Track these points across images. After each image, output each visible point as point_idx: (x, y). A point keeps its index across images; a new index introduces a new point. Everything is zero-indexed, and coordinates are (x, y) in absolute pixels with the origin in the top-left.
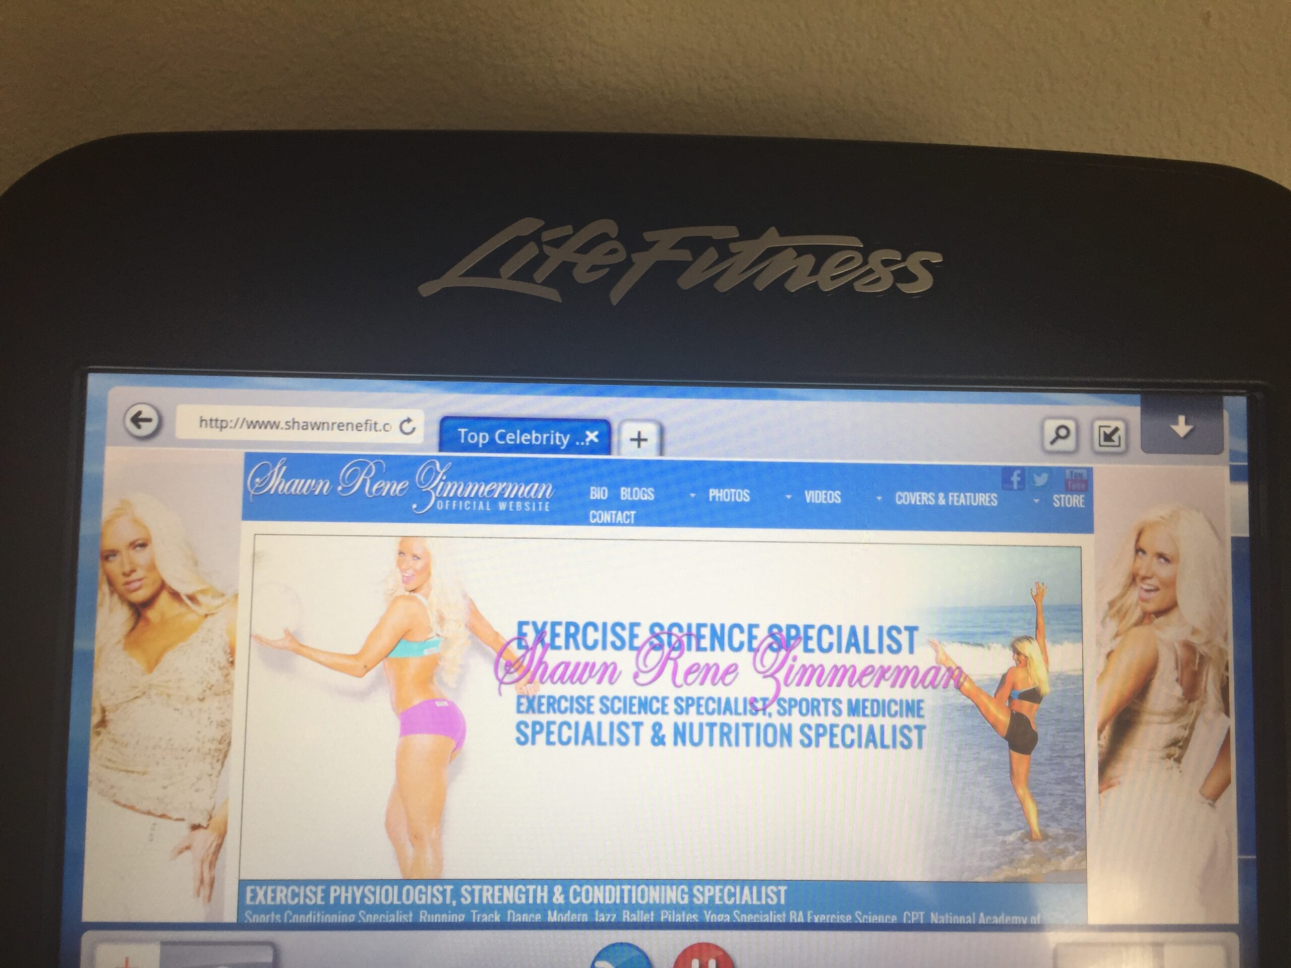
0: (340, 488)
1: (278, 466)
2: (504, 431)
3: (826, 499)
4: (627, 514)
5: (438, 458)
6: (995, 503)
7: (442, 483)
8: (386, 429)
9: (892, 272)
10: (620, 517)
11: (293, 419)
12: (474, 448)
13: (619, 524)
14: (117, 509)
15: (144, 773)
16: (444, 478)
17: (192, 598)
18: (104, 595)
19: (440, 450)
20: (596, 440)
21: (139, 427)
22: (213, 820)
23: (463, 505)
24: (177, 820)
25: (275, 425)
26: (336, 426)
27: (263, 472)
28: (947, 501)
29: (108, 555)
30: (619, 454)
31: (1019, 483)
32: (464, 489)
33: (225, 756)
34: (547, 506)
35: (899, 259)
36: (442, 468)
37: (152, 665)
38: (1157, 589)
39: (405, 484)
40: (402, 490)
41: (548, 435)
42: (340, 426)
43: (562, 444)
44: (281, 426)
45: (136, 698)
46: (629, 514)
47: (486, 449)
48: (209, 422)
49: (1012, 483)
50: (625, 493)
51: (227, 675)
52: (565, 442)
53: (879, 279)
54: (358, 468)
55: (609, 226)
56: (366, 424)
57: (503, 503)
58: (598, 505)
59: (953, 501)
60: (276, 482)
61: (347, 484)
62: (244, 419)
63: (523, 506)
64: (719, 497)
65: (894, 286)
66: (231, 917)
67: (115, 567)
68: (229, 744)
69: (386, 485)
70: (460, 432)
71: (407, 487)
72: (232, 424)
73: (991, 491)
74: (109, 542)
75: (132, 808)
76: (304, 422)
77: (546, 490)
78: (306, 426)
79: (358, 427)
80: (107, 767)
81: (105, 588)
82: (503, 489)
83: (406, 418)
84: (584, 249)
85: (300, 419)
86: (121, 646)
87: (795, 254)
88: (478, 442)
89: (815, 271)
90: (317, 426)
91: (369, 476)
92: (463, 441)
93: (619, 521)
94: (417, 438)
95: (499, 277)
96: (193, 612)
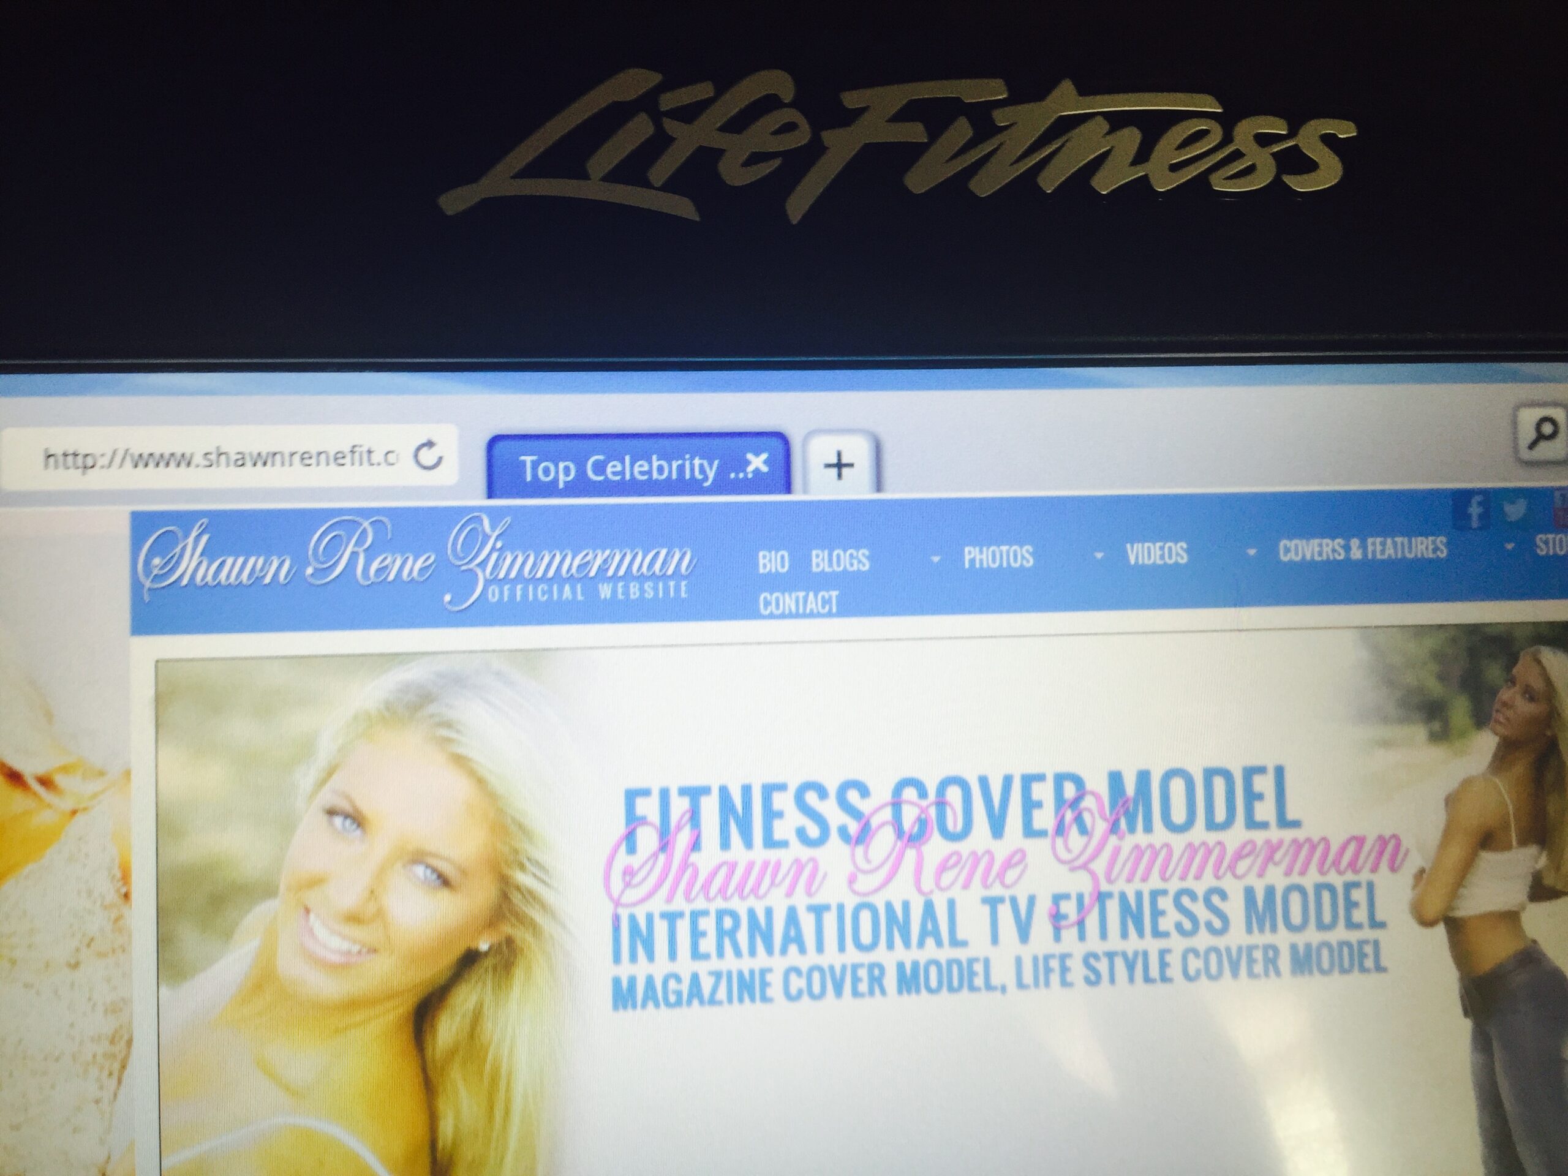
0: (310, 571)
1: (194, 534)
2: (601, 457)
3: (1162, 557)
4: (823, 597)
5: (481, 509)
6: (1443, 554)
7: (495, 556)
8: (390, 461)
9: (1274, 155)
10: (813, 603)
11: (219, 448)
12: (550, 489)
13: (812, 615)
16: (499, 545)
17: (45, 782)
19: (490, 495)
20: (765, 469)
23: (535, 593)
25: (185, 460)
26: (297, 458)
27: (165, 545)
28: (1365, 554)
30: (805, 491)
31: (1480, 517)
32: (534, 565)
33: (123, 1067)
34: (683, 588)
35: (1285, 133)
36: (493, 528)
39: (429, 558)
40: (422, 570)
41: (680, 462)
42: (305, 457)
43: (706, 478)
44: (195, 461)
46: (827, 597)
47: (572, 490)
48: (61, 459)
49: (1469, 516)
50: (819, 561)
51: (117, 920)
52: (711, 475)
53: (1251, 170)
54: (342, 533)
55: (781, 84)
57: (605, 585)
58: (776, 583)
59: (1374, 552)
60: (191, 563)
61: (323, 563)
62: (127, 451)
63: (642, 590)
64: (981, 561)
65: (1277, 182)
68: (130, 1042)
69: (394, 561)
70: (524, 462)
71: (431, 565)
72: (104, 461)
73: (1436, 533)
76: (238, 453)
77: (682, 560)
78: (241, 461)
79: (338, 458)
82: (605, 561)
83: (424, 441)
85: (232, 449)
87: (1106, 127)
88: (556, 480)
89: (1142, 156)
90: (263, 460)
91: (363, 546)
92: (529, 478)
93: (812, 610)
94: (447, 475)
95: (582, 175)
96: (49, 806)
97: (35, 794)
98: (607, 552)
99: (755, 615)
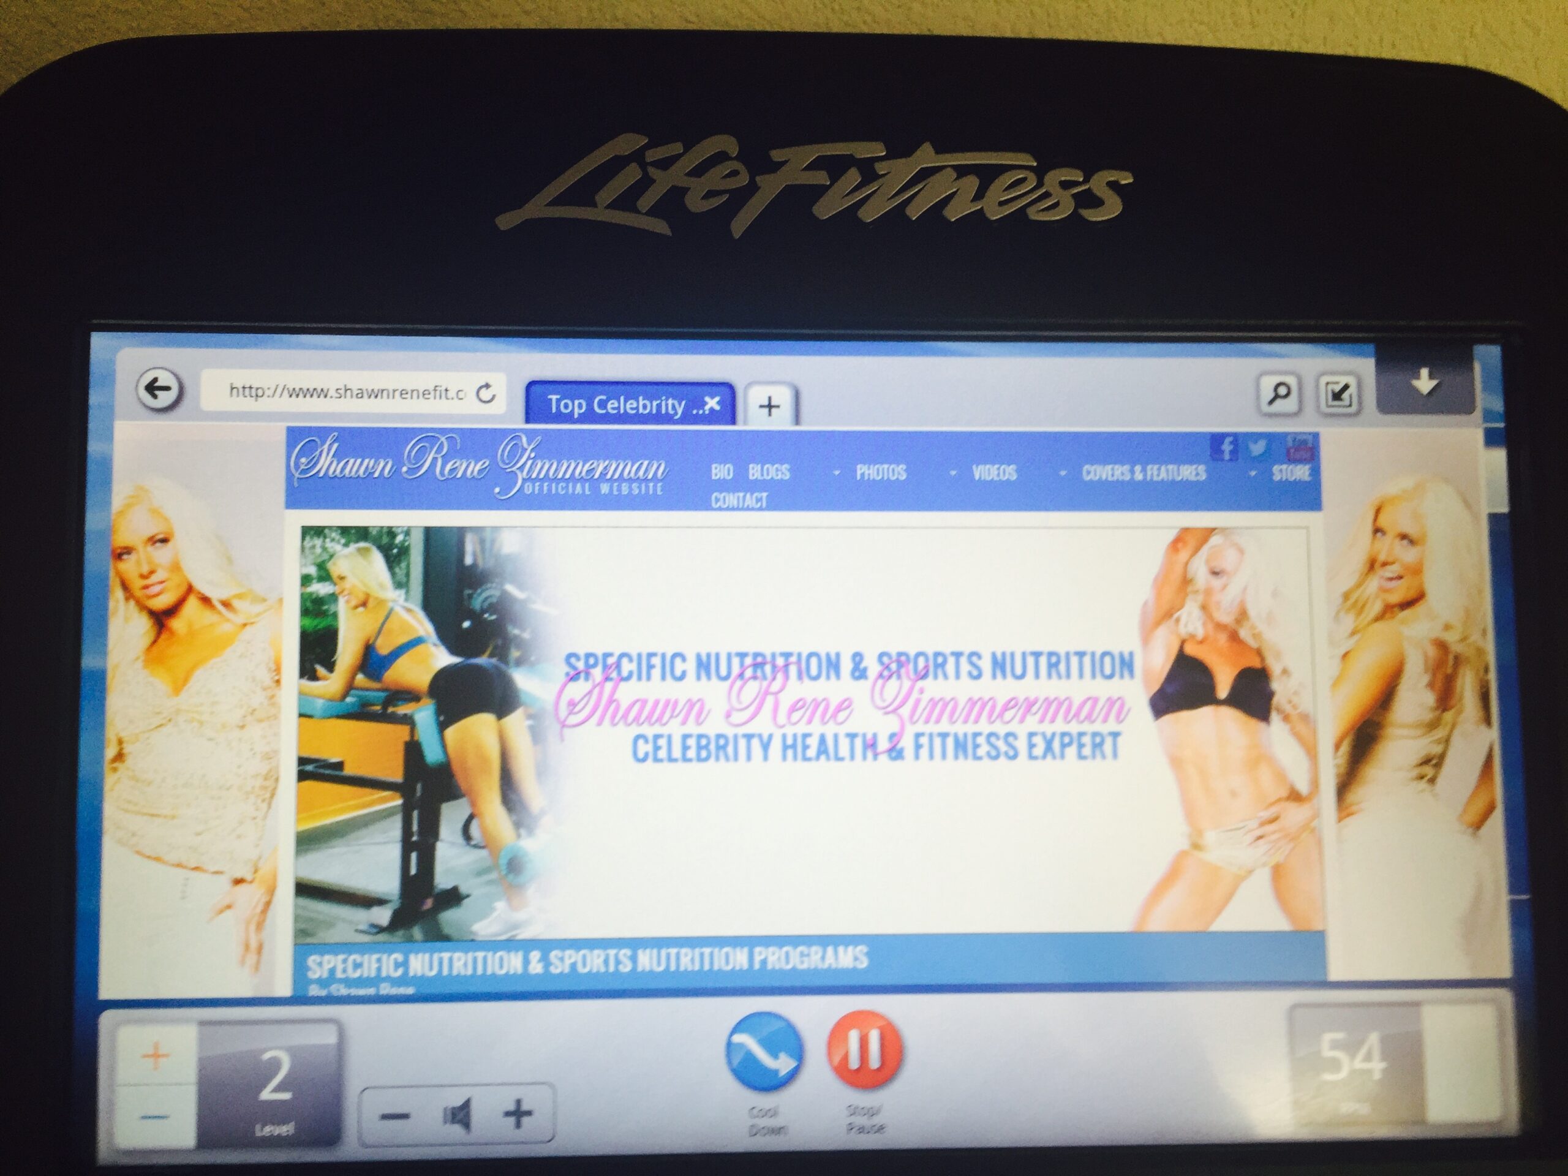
0: (405, 469)
1: (328, 443)
2: (604, 397)
3: (998, 475)
4: (757, 497)
5: (521, 430)
7: (530, 462)
8: (460, 397)
9: (1073, 196)
10: (750, 500)
11: (345, 386)
12: (569, 418)
13: (748, 509)
14: (133, 497)
15: (173, 817)
16: (533, 455)
17: (226, 604)
18: (117, 601)
19: (528, 420)
20: (717, 408)
21: (155, 397)
22: (261, 872)
23: (557, 488)
24: (217, 873)
25: (323, 393)
26: (397, 394)
27: (310, 449)
28: (1145, 475)
29: (120, 554)
30: (745, 423)
31: (1232, 452)
32: (556, 470)
33: (273, 795)
34: (659, 489)
35: (1081, 179)
36: (529, 444)
37: (179, 686)
38: (1400, 577)
39: (484, 463)
40: (480, 471)
41: (658, 402)
42: (403, 393)
43: (676, 413)
44: (330, 394)
45: (161, 726)
46: (759, 497)
47: (582, 419)
48: (241, 390)
49: (1222, 452)
50: (755, 472)
51: (273, 697)
52: (680, 412)
53: (1056, 204)
54: (427, 444)
55: (729, 144)
56: (435, 390)
57: (605, 485)
58: (723, 486)
59: (1152, 475)
60: (326, 463)
61: (414, 464)
62: (285, 385)
63: (631, 489)
64: (869, 474)
65: (1075, 213)
66: (284, 989)
67: (129, 567)
68: (277, 780)
69: (461, 465)
70: (551, 400)
71: (486, 467)
72: (270, 392)
73: (1199, 463)
74: (121, 539)
75: (157, 859)
76: (359, 389)
77: (658, 468)
78: (360, 395)
79: (425, 393)
80: (126, 811)
81: (118, 594)
82: (605, 468)
83: (484, 384)
84: (698, 171)
85: (355, 386)
86: (139, 664)
87: (954, 175)
88: (572, 412)
89: (980, 195)
90: (376, 394)
91: (440, 453)
92: (554, 410)
93: (748, 506)
94: (499, 407)
95: (594, 205)
96: (228, 620)
97: (219, 613)
98: (607, 462)
99: (708, 507)
